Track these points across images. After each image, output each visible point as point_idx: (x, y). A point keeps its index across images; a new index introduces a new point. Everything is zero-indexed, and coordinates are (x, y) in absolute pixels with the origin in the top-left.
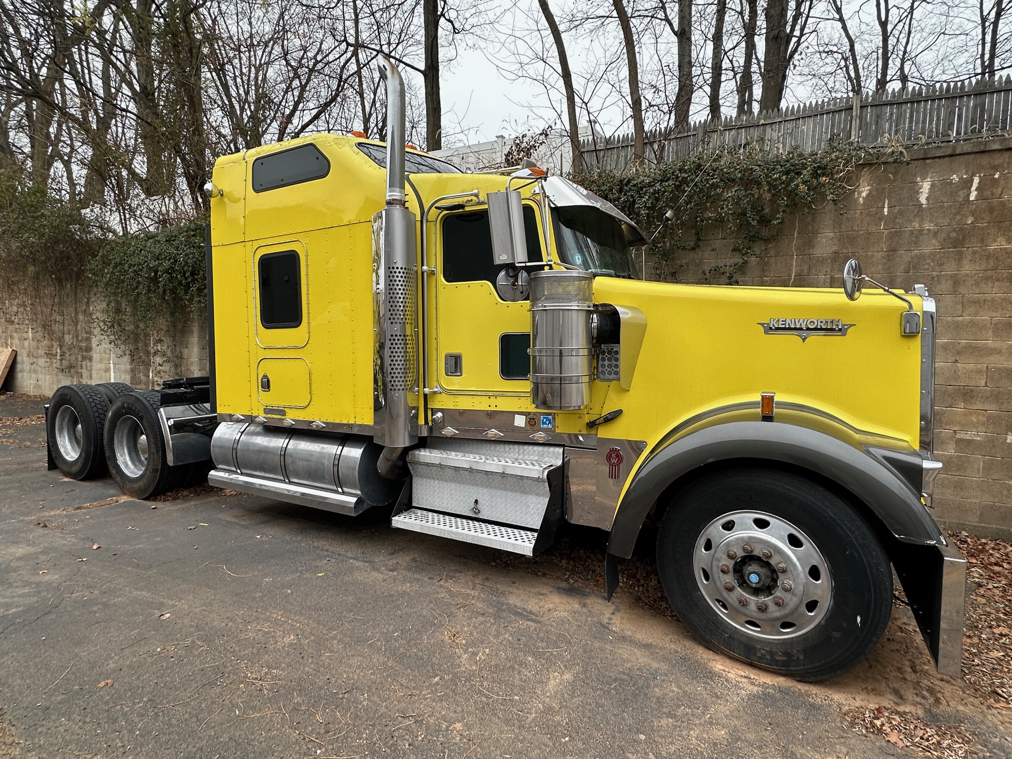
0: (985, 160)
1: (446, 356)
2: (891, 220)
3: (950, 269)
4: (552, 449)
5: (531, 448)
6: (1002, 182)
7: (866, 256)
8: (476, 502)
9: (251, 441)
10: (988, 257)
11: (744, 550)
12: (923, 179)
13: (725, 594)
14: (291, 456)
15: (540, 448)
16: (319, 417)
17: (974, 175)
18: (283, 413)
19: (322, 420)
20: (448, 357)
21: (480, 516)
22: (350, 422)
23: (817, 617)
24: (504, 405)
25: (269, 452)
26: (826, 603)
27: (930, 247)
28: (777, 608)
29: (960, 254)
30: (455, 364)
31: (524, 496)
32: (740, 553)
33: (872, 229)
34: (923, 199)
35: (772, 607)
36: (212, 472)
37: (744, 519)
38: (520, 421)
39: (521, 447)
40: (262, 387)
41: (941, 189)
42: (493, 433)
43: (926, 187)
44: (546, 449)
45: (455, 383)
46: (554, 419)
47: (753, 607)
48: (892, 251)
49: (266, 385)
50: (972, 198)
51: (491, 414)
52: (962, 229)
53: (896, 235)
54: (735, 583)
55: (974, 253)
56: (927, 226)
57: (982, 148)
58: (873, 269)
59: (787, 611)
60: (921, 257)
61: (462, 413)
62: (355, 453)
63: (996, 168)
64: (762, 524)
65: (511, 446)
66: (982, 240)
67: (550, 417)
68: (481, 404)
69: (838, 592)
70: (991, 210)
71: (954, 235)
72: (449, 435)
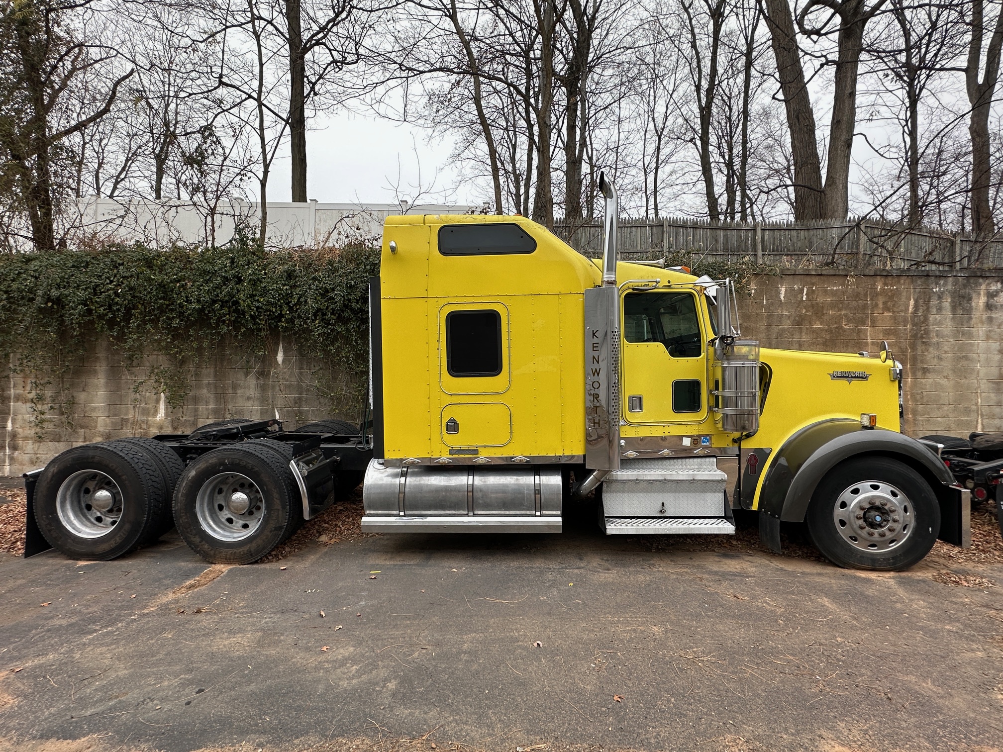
0: (808, 279)
1: (629, 398)
2: (768, 308)
3: (796, 337)
4: (707, 459)
5: (691, 460)
6: (817, 292)
7: (756, 328)
8: (663, 504)
9: (422, 482)
10: (813, 332)
11: (870, 503)
12: (782, 286)
13: (859, 532)
14: (481, 491)
15: (699, 460)
16: (519, 452)
17: (804, 286)
18: (475, 452)
19: (525, 455)
20: (631, 398)
21: (666, 514)
22: (557, 455)
23: (908, 533)
24: (675, 431)
25: (451, 490)
26: (912, 524)
27: (787, 324)
28: (890, 533)
29: (801, 329)
30: (637, 403)
31: (703, 494)
32: (868, 506)
33: (758, 312)
34: (782, 297)
35: (888, 533)
36: (364, 519)
37: (865, 486)
38: (687, 442)
39: (684, 460)
40: (447, 430)
41: (790, 291)
42: (666, 452)
43: (783, 290)
44: (703, 460)
45: (635, 417)
46: (711, 438)
47: (876, 535)
48: (769, 325)
49: (453, 427)
50: (804, 299)
51: (664, 439)
52: (801, 316)
53: (770, 316)
54: (865, 524)
55: (807, 329)
56: (785, 313)
57: (807, 273)
58: (761, 336)
59: (895, 533)
60: (783, 330)
61: (643, 439)
62: (556, 480)
63: (813, 284)
64: (875, 488)
65: (675, 461)
66: (810, 323)
67: (708, 437)
68: (658, 432)
69: (919, 518)
70: (813, 306)
71: (797, 318)
72: (631, 457)
